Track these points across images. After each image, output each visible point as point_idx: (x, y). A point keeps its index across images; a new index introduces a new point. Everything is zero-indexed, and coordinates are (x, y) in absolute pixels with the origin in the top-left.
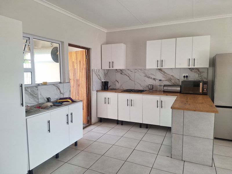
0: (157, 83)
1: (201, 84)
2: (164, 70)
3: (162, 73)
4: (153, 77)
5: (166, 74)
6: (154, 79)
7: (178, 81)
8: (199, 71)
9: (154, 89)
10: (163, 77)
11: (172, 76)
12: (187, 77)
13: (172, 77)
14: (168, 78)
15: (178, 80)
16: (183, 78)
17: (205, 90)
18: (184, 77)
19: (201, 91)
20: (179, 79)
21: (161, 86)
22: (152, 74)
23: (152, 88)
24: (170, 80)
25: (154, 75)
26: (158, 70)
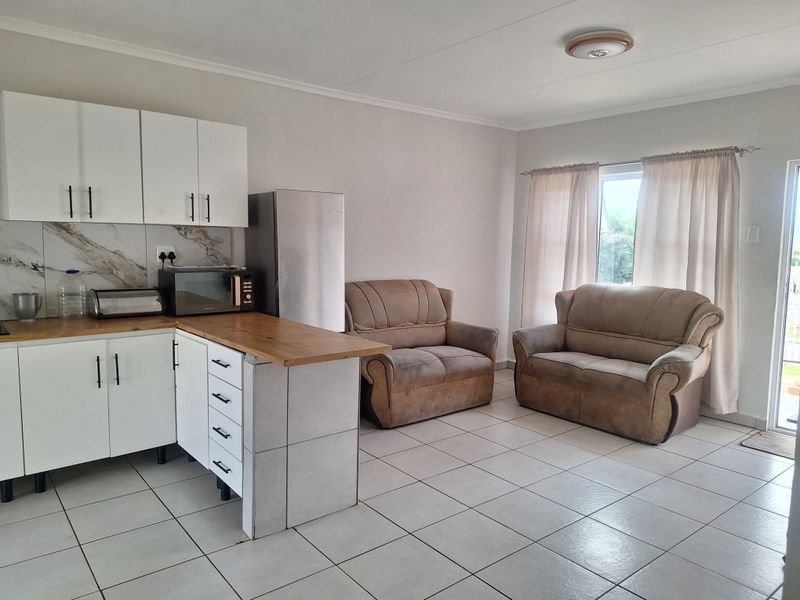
0: (52, 285)
1: (238, 279)
2: (79, 229)
3: (70, 242)
4: (29, 259)
5: (89, 247)
6: (35, 268)
7: (143, 272)
8: (207, 237)
9: (42, 314)
10: (79, 259)
11: (115, 253)
12: (172, 256)
13: (115, 258)
14: (99, 262)
15: (142, 268)
16: (159, 260)
17: (249, 297)
18: (163, 256)
19: (238, 303)
20: (142, 263)
21: (71, 295)
22: (23, 247)
23: (37, 309)
24: (108, 270)
25: (35, 252)
26: (55, 230)
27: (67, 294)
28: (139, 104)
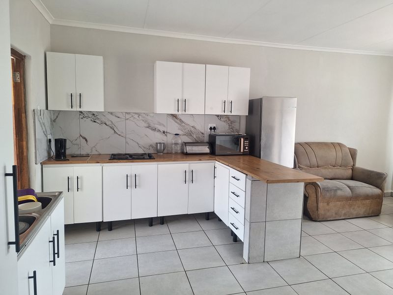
0: (169, 139)
1: (242, 139)
2: (180, 117)
3: (176, 122)
4: (162, 129)
5: (183, 124)
6: (164, 132)
7: (203, 135)
8: (229, 120)
9: (165, 151)
10: (179, 129)
11: (192, 127)
12: (214, 128)
13: (192, 129)
14: (186, 131)
15: (202, 133)
16: (209, 130)
17: (247, 148)
18: (211, 129)
19: (242, 151)
20: (203, 132)
21: (176, 144)
22: (160, 124)
23: (164, 149)
24: (190, 134)
25: (164, 126)
26: (171, 117)
27: (175, 144)
28: (205, 62)
